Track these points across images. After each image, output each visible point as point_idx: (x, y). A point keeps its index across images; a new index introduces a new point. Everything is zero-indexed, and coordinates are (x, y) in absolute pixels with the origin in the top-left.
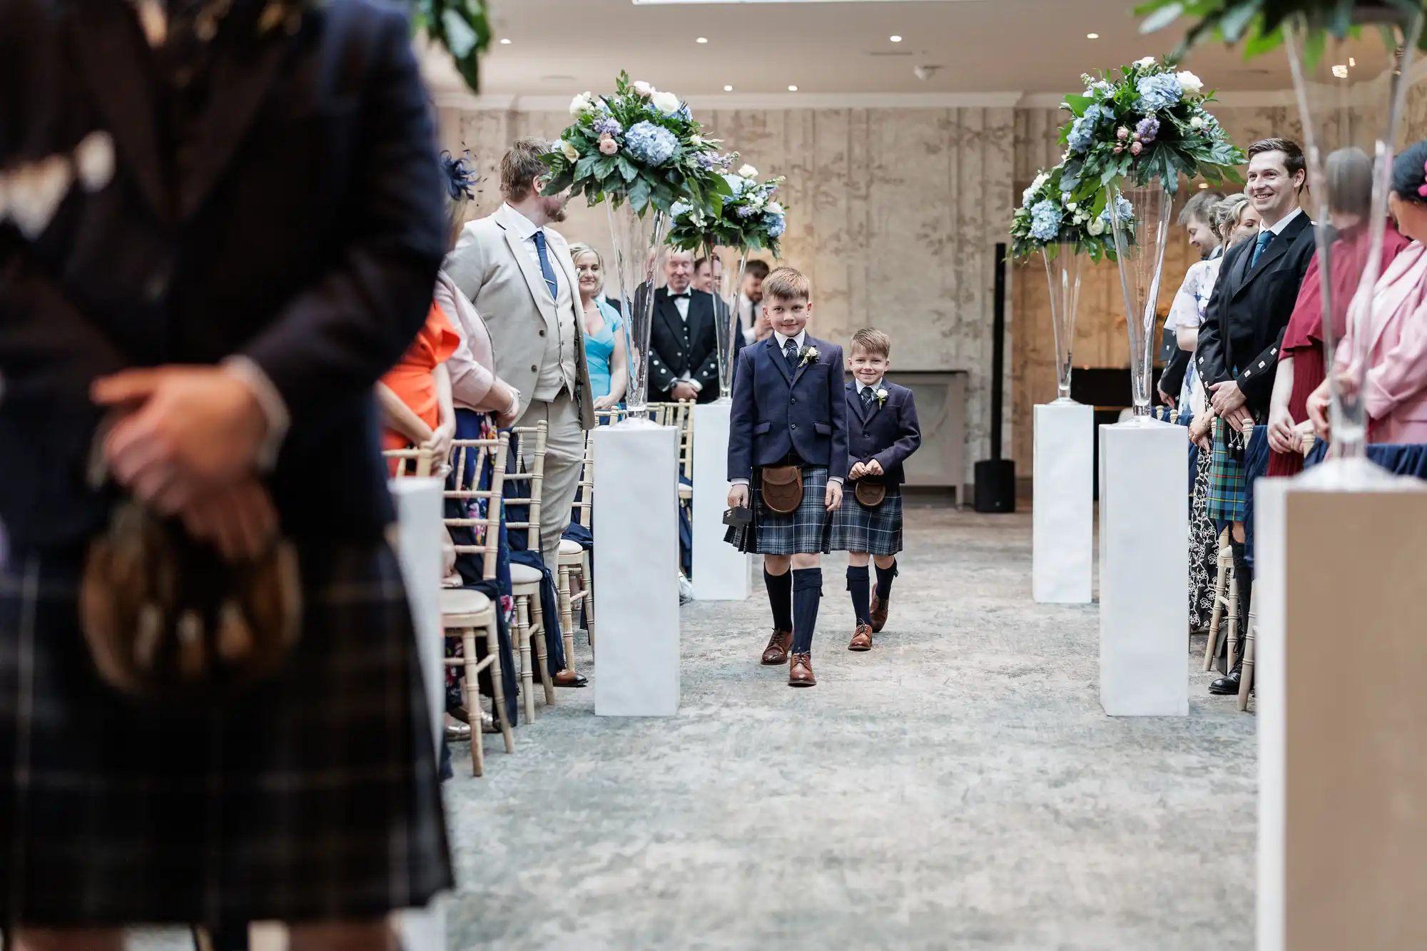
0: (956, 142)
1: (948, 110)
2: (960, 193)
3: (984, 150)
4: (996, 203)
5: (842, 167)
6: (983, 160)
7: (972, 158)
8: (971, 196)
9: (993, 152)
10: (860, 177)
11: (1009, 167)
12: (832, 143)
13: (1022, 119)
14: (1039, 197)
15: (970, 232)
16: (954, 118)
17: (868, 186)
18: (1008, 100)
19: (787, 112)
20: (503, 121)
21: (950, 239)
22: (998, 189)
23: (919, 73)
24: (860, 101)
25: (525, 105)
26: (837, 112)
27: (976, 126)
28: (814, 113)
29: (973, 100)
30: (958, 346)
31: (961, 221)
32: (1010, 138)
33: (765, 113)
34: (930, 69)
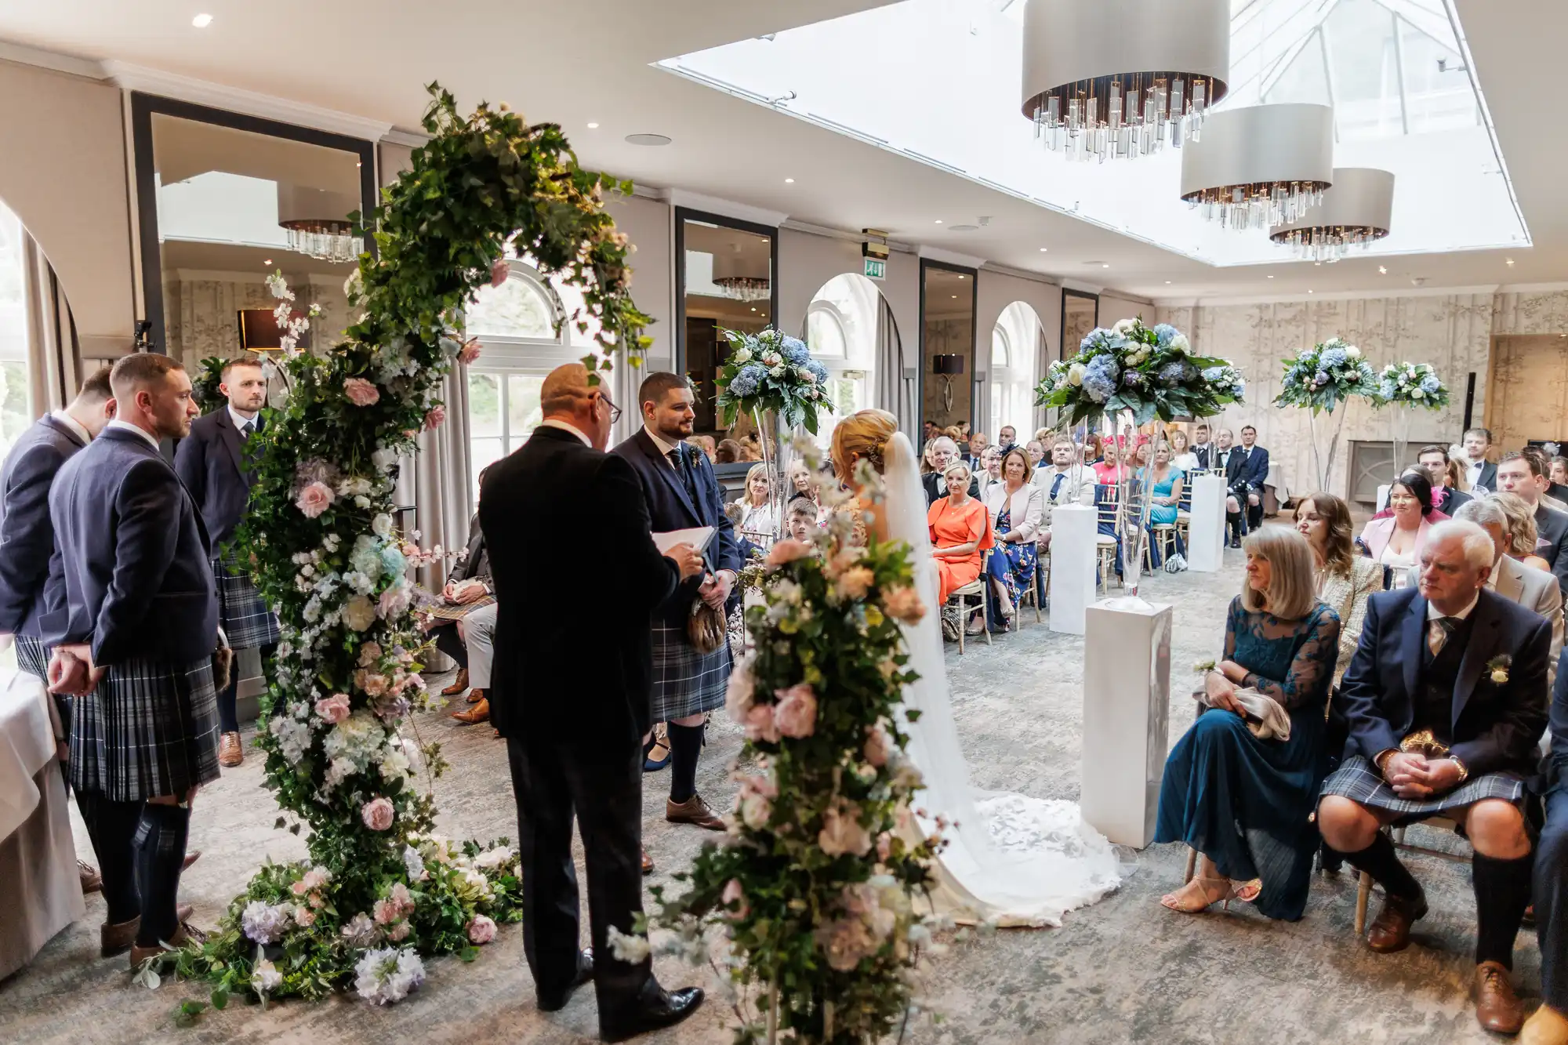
0: (1454, 314)
1: (1449, 297)
2: (1454, 343)
3: (1471, 318)
4: (1478, 348)
5: (1381, 330)
6: (1471, 325)
7: (1463, 324)
8: (1462, 343)
9: (1478, 320)
10: (1391, 335)
11: (1488, 328)
12: (1375, 317)
13: (1499, 300)
14: (1385, 378)
15: (1459, 365)
16: (1453, 301)
17: (1396, 340)
18: (1491, 289)
19: (1349, 302)
20: (1191, 312)
21: (1446, 368)
22: (1480, 340)
23: (1414, 282)
24: (1393, 294)
25: (1203, 303)
26: (1379, 300)
27: (1467, 304)
28: (1365, 302)
29: (1467, 290)
30: (1447, 430)
31: (1453, 358)
32: (1490, 311)
33: (1336, 302)
34: (1421, 280)
